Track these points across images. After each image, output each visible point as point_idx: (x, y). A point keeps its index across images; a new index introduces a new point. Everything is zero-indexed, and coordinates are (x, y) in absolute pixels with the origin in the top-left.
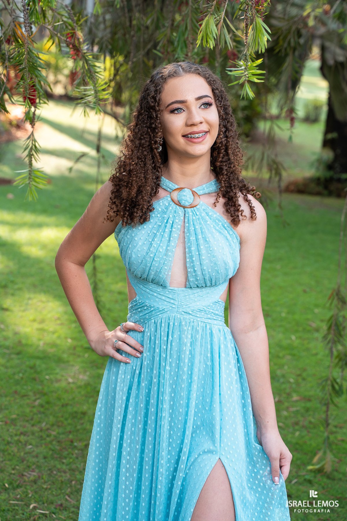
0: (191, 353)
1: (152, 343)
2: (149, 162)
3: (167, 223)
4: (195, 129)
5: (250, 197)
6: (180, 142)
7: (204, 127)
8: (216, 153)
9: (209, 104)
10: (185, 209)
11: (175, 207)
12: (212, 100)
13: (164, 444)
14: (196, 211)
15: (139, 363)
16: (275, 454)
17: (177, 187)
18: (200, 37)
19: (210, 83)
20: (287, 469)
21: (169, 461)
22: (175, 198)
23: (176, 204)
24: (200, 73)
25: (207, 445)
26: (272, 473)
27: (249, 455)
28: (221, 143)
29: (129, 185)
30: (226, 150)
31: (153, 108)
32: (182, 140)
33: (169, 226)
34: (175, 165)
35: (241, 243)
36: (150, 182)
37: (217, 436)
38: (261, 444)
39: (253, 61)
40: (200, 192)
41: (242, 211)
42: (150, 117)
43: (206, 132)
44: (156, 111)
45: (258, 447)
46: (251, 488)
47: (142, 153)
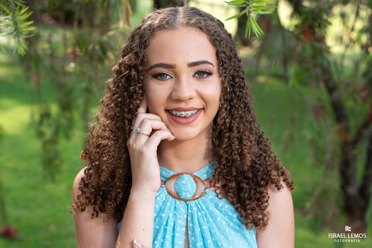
3: (167, 224)
7: (196, 103)
10: (187, 202)
11: (173, 202)
12: (213, 68)
14: (201, 204)
17: (172, 173)
22: (172, 190)
23: (175, 198)
24: (203, 27)
32: (164, 116)
40: (204, 177)
43: (199, 110)
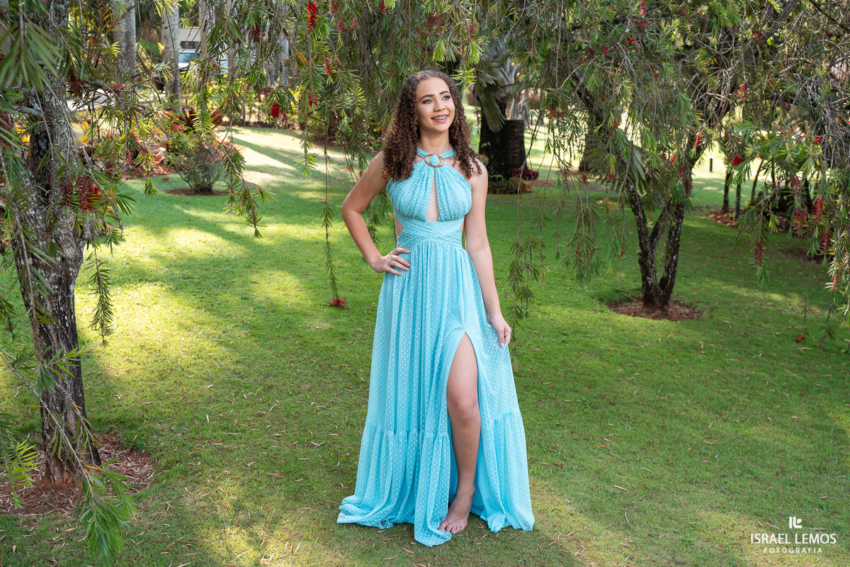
0: (443, 265)
1: (417, 259)
2: (410, 137)
3: (423, 177)
4: (440, 113)
5: (476, 160)
6: (430, 123)
7: (446, 112)
8: (453, 131)
9: (448, 97)
10: (435, 168)
11: (428, 167)
12: (449, 94)
13: (428, 326)
14: (442, 169)
15: (408, 274)
16: (501, 328)
17: (428, 154)
18: (434, 54)
19: (448, 83)
20: (509, 338)
21: (431, 337)
22: (428, 161)
23: (429, 165)
25: (457, 325)
26: (499, 341)
27: (484, 331)
28: (457, 123)
29: (398, 153)
30: (460, 129)
31: (411, 101)
32: (431, 122)
33: (425, 179)
34: (425, 140)
35: (472, 191)
36: (411, 150)
37: (463, 318)
38: (490, 323)
39: (468, 70)
40: (444, 157)
41: (473, 169)
42: (409, 107)
43: (447, 116)
44: (413, 102)
45: (489, 325)
46: (486, 352)
47: (405, 131)
